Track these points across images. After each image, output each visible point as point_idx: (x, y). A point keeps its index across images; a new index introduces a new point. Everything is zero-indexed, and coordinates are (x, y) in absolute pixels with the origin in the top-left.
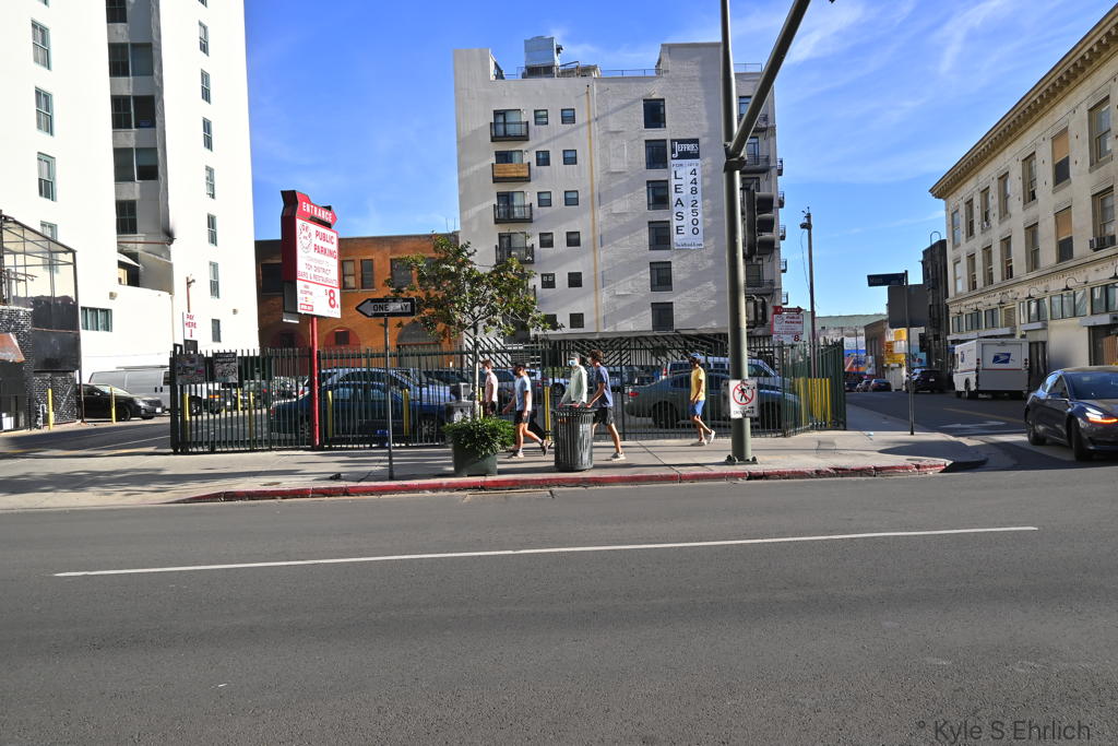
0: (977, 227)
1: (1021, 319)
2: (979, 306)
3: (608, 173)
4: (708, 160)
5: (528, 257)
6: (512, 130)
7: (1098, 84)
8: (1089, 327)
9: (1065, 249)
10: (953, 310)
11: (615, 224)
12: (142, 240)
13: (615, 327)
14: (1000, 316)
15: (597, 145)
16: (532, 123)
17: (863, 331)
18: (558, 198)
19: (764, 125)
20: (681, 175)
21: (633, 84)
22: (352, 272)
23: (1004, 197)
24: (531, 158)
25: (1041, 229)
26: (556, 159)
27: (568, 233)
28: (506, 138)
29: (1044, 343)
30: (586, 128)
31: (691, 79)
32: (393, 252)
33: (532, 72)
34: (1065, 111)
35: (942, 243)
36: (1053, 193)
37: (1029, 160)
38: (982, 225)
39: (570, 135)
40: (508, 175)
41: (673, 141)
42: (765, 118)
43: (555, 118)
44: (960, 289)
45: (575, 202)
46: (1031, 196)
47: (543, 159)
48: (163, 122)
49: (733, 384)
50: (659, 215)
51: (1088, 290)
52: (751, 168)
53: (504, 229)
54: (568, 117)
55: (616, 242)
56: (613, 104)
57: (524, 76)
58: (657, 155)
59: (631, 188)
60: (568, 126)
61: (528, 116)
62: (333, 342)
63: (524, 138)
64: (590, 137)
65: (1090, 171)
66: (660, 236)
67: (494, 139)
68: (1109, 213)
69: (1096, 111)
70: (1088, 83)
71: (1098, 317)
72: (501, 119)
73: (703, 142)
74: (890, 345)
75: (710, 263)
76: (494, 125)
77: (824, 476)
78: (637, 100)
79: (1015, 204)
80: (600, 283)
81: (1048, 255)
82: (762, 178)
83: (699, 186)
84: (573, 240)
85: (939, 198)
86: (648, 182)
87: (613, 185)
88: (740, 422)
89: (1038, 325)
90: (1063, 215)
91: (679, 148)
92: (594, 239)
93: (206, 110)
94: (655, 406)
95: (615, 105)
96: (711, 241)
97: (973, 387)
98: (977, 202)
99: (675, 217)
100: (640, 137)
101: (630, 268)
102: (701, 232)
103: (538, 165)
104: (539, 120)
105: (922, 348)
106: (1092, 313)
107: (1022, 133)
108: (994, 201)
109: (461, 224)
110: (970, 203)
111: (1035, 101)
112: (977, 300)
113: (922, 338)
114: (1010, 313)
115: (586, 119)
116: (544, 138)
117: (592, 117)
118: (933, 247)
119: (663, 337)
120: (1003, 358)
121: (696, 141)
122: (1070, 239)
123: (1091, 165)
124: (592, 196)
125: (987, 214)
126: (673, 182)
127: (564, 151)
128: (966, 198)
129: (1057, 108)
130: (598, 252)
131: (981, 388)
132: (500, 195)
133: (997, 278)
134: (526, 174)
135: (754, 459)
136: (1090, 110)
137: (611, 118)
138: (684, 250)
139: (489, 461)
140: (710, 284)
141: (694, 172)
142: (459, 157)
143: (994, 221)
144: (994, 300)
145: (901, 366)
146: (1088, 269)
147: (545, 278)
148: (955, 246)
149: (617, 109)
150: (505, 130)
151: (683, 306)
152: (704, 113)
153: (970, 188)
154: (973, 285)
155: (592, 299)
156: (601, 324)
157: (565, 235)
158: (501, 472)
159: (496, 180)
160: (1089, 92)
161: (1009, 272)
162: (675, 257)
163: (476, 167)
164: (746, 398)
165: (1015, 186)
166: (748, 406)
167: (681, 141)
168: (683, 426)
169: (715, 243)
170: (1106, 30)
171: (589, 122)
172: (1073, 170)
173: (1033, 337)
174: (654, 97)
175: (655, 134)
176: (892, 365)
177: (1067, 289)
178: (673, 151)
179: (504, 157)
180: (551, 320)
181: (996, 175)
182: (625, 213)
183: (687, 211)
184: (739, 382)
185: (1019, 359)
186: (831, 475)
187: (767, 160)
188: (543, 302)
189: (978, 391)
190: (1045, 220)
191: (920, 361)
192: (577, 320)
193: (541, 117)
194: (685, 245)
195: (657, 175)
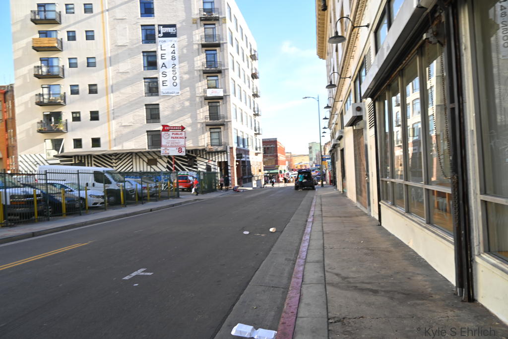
3: (116, 46)
4: (182, 38)
5: (62, 101)
6: (51, 16)
11: (121, 79)
13: (122, 147)
15: (108, 28)
16: (63, 12)
18: (82, 62)
19: (218, 16)
20: (164, 47)
24: (63, 35)
26: (81, 36)
27: (89, 85)
28: (47, 22)
30: (100, 16)
39: (89, 20)
40: (42, 45)
41: (159, 25)
42: (220, 11)
45: (94, 65)
47: (72, 37)
50: (152, 74)
52: (211, 43)
53: (45, 82)
54: (88, 9)
55: (122, 91)
58: (149, 35)
59: (131, 54)
60: (88, 15)
61: (61, 8)
63: (58, 22)
64: (103, 22)
66: (153, 88)
72: (42, 10)
73: (178, 26)
76: (36, 13)
80: (111, 116)
82: (218, 49)
83: (176, 55)
84: (93, 89)
86: (144, 52)
87: (120, 54)
91: (163, 30)
92: (107, 87)
95: (120, 2)
96: (186, 90)
99: (161, 73)
100: (137, 23)
101: (131, 106)
102: (178, 85)
103: (69, 40)
104: (69, 11)
109: (16, 79)
115: (100, 10)
116: (72, 22)
117: (104, 9)
119: (154, 152)
121: (174, 26)
124: (105, 59)
126: (160, 52)
127: (86, 31)
130: (109, 96)
132: (41, 60)
137: (117, 10)
138: (167, 96)
141: (173, 45)
147: (74, 115)
149: (121, 4)
150: (45, 16)
155: (106, 128)
156: (113, 143)
157: (87, 87)
159: (37, 49)
162: (162, 100)
167: (165, 26)
169: (189, 92)
171: (102, 12)
175: (148, 21)
178: (159, 32)
179: (44, 34)
180: (78, 143)
182: (128, 72)
183: (169, 71)
187: (221, 38)
188: (72, 131)
192: (96, 142)
193: (69, 9)
194: (168, 93)
195: (150, 47)
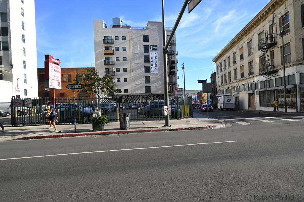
0: (223, 69)
1: (233, 91)
2: (224, 88)
3: (134, 53)
4: (159, 51)
5: (113, 74)
6: (109, 41)
7: (250, 36)
8: (248, 93)
9: (243, 75)
10: (218, 89)
11: (136, 66)
12: (4, 67)
13: (136, 93)
14: (228, 91)
15: (131, 46)
16: (114, 40)
17: (197, 94)
18: (121, 59)
19: (173, 43)
20: (153, 54)
21: (141, 31)
22: (65, 77)
23: (229, 62)
24: (114, 49)
25: (237, 70)
26: (121, 49)
27: (124, 68)
28: (108, 43)
29: (238, 97)
30: (128, 42)
31: (155, 30)
32: (77, 72)
33: (114, 26)
34: (242, 43)
35: (215, 73)
36: (240, 62)
37: (235, 54)
38: (224, 69)
39: (124, 43)
40: (108, 53)
41: (150, 46)
42: (173, 41)
43: (120, 39)
44: (219, 84)
45: (126, 60)
46: (235, 62)
48: (10, 35)
49: (165, 107)
50: (147, 64)
51: (248, 85)
52: (170, 53)
53: (107, 67)
54: (124, 38)
55: (136, 71)
56: (135, 36)
57: (112, 28)
58: (146, 49)
59: (140, 57)
60: (124, 41)
61: (113, 38)
62: (60, 96)
63: (113, 43)
64: (130, 44)
65: (248, 57)
66: (147, 70)
67: (104, 43)
68: (252, 67)
69: (249, 43)
70: (247, 36)
71: (250, 91)
72: (106, 38)
73: (158, 46)
74: (203, 97)
75: (160, 77)
76: (104, 40)
77: (187, 130)
78: (142, 35)
79: (232, 64)
80: (132, 81)
81: (239, 76)
82: (173, 56)
83: (157, 57)
84: (125, 70)
85: (214, 62)
86: (144, 56)
87: (135, 56)
88: (167, 116)
89: (237, 93)
90: (242, 67)
91: (152, 47)
92: (130, 70)
93: (23, 32)
94: (146, 113)
95: (136, 36)
96: (160, 71)
97: (222, 108)
98: (223, 63)
99: (151, 65)
100: (142, 44)
101: (140, 77)
102: (157, 69)
103: (116, 50)
104: (116, 39)
105: (211, 98)
106: (249, 90)
107: (233, 47)
108: (227, 63)
109: (95, 65)
110: (221, 63)
111: (236, 40)
112: (223, 87)
113: (211, 96)
114: (230, 90)
115: (128, 39)
116: (118, 44)
117: (130, 39)
118: (213, 74)
119: (148, 95)
120: (229, 101)
121: (156, 46)
122: (244, 73)
123: (248, 55)
124: (130, 59)
125: (225, 66)
126: (151, 56)
127: (123, 47)
128: (220, 63)
129: (241, 42)
130: (131, 73)
131: (224, 108)
132: (106, 58)
133: (228, 81)
134: (113, 53)
135: (170, 126)
136: (248, 43)
137: (135, 39)
138: (154, 73)
139: (102, 127)
140: (160, 82)
141: (156, 53)
142: (95, 47)
143: (227, 68)
144: (227, 87)
145: (206, 102)
146: (248, 80)
147: (118, 80)
148: (218, 74)
149: (136, 37)
150: (107, 41)
151: (153, 87)
152: (158, 39)
153: (221, 60)
154: (222, 83)
155: (130, 85)
156: (132, 92)
157: (123, 69)
158: (105, 130)
159: (105, 54)
160: (247, 38)
161: (230, 80)
162: (151, 75)
163: (100, 50)
164: (168, 110)
165: (231, 60)
166: (169, 112)
167: (153, 46)
168: (153, 117)
169: (161, 72)
170: (251, 24)
171: (129, 40)
172: (244, 56)
173: (236, 96)
174: (146, 34)
175: (146, 44)
176: (204, 102)
177: (243, 84)
178: (151, 48)
179: (107, 48)
180: (119, 91)
181: (227, 57)
182: (138, 64)
183: (154, 64)
184: (167, 106)
185: (233, 100)
186: (189, 129)
187: (174, 51)
188: (117, 86)
189: (223, 109)
191: (210, 101)
192: (126, 90)
193: (117, 38)
194: (154, 72)
195: (146, 54)
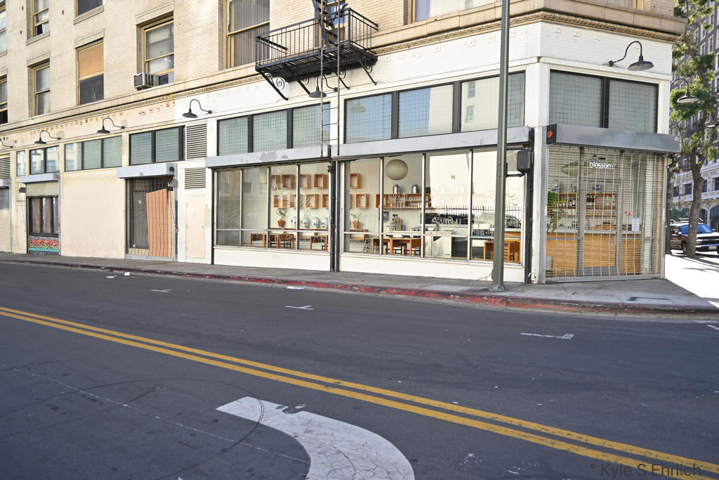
1: (18, 171)
8: (127, 179)
9: (91, 90)
25: (54, 66)
29: (51, 197)
36: (76, 22)
46: (37, 30)
51: (125, 136)
90: (90, 48)
106: (130, 164)
146: (126, 113)
173: (34, 191)
190: (60, 55)
